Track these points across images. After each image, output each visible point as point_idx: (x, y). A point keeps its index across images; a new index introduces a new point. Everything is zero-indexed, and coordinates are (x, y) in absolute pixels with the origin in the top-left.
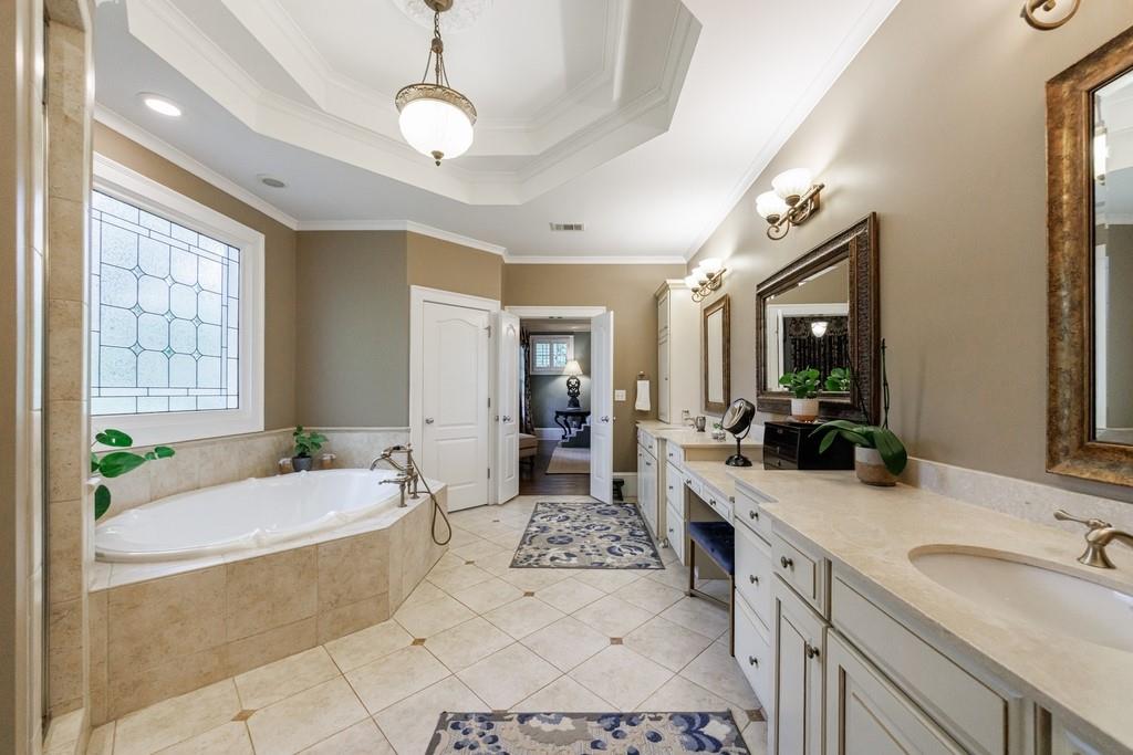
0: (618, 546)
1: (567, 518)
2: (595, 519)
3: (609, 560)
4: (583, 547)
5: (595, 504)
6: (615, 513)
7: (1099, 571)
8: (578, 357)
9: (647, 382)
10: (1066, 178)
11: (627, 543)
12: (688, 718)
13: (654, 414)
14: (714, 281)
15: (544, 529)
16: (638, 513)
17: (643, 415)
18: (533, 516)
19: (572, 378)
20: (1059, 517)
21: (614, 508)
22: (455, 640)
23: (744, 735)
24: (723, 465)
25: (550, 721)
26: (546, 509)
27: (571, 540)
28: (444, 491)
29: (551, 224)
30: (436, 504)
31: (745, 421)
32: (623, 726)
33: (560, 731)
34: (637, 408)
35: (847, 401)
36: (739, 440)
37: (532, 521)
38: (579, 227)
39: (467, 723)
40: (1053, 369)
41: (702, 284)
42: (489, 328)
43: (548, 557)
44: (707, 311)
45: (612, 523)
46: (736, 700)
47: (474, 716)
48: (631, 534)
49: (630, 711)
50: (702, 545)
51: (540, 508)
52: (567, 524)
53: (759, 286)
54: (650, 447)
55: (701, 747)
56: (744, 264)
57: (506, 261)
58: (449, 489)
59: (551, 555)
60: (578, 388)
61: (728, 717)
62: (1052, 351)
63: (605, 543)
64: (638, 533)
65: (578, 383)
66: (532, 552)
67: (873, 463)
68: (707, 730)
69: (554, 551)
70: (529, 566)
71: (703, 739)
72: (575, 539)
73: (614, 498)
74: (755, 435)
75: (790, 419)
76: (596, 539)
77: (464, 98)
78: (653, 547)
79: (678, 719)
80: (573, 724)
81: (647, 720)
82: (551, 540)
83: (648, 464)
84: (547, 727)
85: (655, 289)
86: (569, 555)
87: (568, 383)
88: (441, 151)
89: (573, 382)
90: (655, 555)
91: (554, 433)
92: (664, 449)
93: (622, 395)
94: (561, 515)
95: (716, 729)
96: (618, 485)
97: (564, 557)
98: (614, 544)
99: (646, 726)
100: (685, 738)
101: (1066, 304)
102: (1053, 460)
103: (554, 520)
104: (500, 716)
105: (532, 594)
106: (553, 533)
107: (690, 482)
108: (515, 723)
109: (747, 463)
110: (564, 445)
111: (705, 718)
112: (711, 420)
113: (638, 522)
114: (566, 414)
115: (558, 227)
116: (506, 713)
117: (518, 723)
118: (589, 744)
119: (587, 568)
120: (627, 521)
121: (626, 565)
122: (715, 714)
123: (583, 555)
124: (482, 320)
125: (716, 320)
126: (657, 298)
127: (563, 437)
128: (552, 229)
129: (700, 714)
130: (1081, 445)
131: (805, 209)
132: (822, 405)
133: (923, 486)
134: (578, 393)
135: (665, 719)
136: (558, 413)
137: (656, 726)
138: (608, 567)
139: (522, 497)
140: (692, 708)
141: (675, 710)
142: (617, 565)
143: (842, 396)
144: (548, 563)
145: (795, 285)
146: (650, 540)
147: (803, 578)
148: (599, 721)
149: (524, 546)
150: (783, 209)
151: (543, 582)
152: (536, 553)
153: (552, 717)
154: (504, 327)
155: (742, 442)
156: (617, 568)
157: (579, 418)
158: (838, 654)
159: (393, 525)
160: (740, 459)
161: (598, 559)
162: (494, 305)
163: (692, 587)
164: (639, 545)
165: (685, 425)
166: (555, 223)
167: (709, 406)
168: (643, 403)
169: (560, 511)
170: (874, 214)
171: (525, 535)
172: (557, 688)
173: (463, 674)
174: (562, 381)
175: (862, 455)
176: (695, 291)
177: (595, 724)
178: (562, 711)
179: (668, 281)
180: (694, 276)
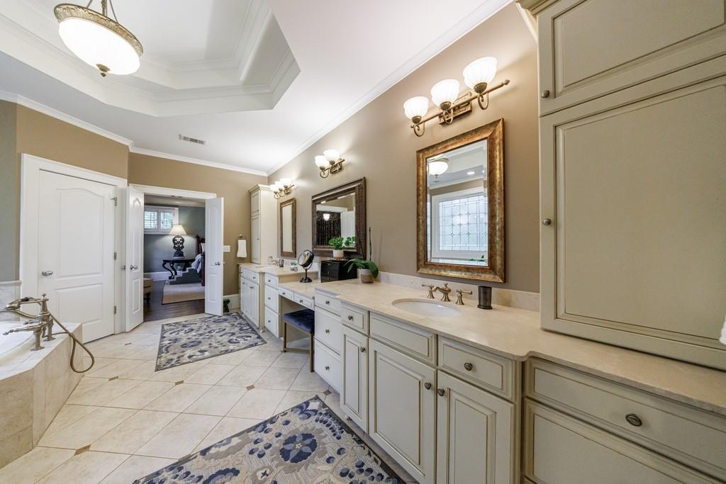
0: (235, 338)
1: (192, 330)
2: (213, 326)
3: (231, 347)
4: (210, 344)
5: (210, 317)
6: (226, 320)
7: (431, 299)
8: (182, 222)
9: (245, 241)
10: (421, 182)
11: (240, 335)
12: (300, 407)
13: (249, 259)
14: (287, 190)
15: (176, 340)
16: (241, 317)
17: (242, 260)
18: (162, 334)
19: (178, 237)
20: (423, 286)
21: (224, 317)
22: (123, 433)
23: (325, 402)
24: (299, 283)
25: (224, 445)
26: (173, 327)
27: (200, 342)
28: (80, 329)
29: (180, 136)
30: (75, 340)
31: (310, 261)
32: (269, 426)
33: (233, 446)
34: (238, 256)
35: (355, 251)
36: (306, 270)
37: (163, 337)
38: (201, 142)
39: (160, 477)
40: (418, 241)
41: (281, 190)
42: (115, 199)
43: (186, 356)
44: (282, 205)
45: (226, 326)
46: (317, 390)
47: (164, 470)
48: (241, 330)
49: (269, 418)
50: (292, 324)
51: (166, 328)
52: (193, 333)
53: (313, 197)
54: (254, 278)
55: (309, 416)
56: (303, 184)
57: (131, 151)
58: (83, 325)
59: (188, 355)
60: (182, 243)
61: (317, 398)
62: (418, 235)
63: (225, 339)
64: (245, 328)
65: (183, 240)
66: (170, 357)
67: (368, 274)
68: (309, 408)
69: (189, 352)
70: (172, 366)
71: (309, 412)
72: (203, 341)
73: (224, 312)
74: (315, 267)
75: (333, 259)
76: (218, 337)
77: (135, 38)
78: (256, 333)
79: (295, 410)
80: (240, 439)
81: (280, 417)
82: (184, 346)
83: (252, 288)
84: (223, 449)
85: (250, 188)
86: (202, 351)
87: (174, 240)
88: (108, 66)
89: (178, 239)
90: (259, 337)
91: (164, 275)
92: (263, 279)
93: (228, 249)
94: (186, 329)
95: (314, 405)
96: (226, 303)
97: (199, 354)
98: (231, 338)
99: (281, 420)
100: (301, 416)
101: (421, 221)
102: (418, 269)
103: (182, 333)
104: (187, 459)
105: (182, 382)
106: (184, 341)
107: (284, 294)
108: (200, 457)
109: (310, 281)
110: (172, 283)
111: (307, 403)
112: (288, 261)
113: (243, 322)
114: (173, 262)
115: (185, 138)
116: (190, 456)
117: (201, 456)
118: (252, 443)
119: (218, 355)
120: (236, 323)
121: (243, 347)
122: (311, 400)
123: (212, 349)
124: (108, 192)
125: (288, 210)
126: (250, 194)
127: (170, 278)
128: (180, 138)
129: (305, 403)
130: (425, 264)
131: (336, 168)
132: (345, 252)
133: (382, 281)
134: (183, 247)
135: (289, 412)
136: (165, 262)
137: (285, 418)
138: (232, 351)
139: (147, 323)
140: (300, 401)
141: (292, 406)
142: (238, 348)
143: (352, 248)
144: (188, 360)
145: (336, 198)
146: (253, 330)
147: (358, 322)
148: (254, 430)
149: (163, 355)
150: (327, 165)
151: (188, 373)
152: (175, 357)
153: (225, 442)
154: (132, 199)
155: (308, 271)
156: (238, 350)
157: (184, 264)
158: (374, 345)
159: (36, 366)
160: (307, 279)
161: (223, 349)
162: (122, 183)
163: (285, 347)
164: (248, 334)
165: (270, 264)
166: (183, 135)
167: (283, 254)
168: (242, 252)
169: (184, 326)
170: (365, 178)
171: (160, 348)
172: (221, 426)
173: (142, 451)
174: (169, 239)
175: (361, 272)
176: (276, 193)
177: (253, 432)
178: (229, 436)
179: (260, 185)
180: (276, 185)
